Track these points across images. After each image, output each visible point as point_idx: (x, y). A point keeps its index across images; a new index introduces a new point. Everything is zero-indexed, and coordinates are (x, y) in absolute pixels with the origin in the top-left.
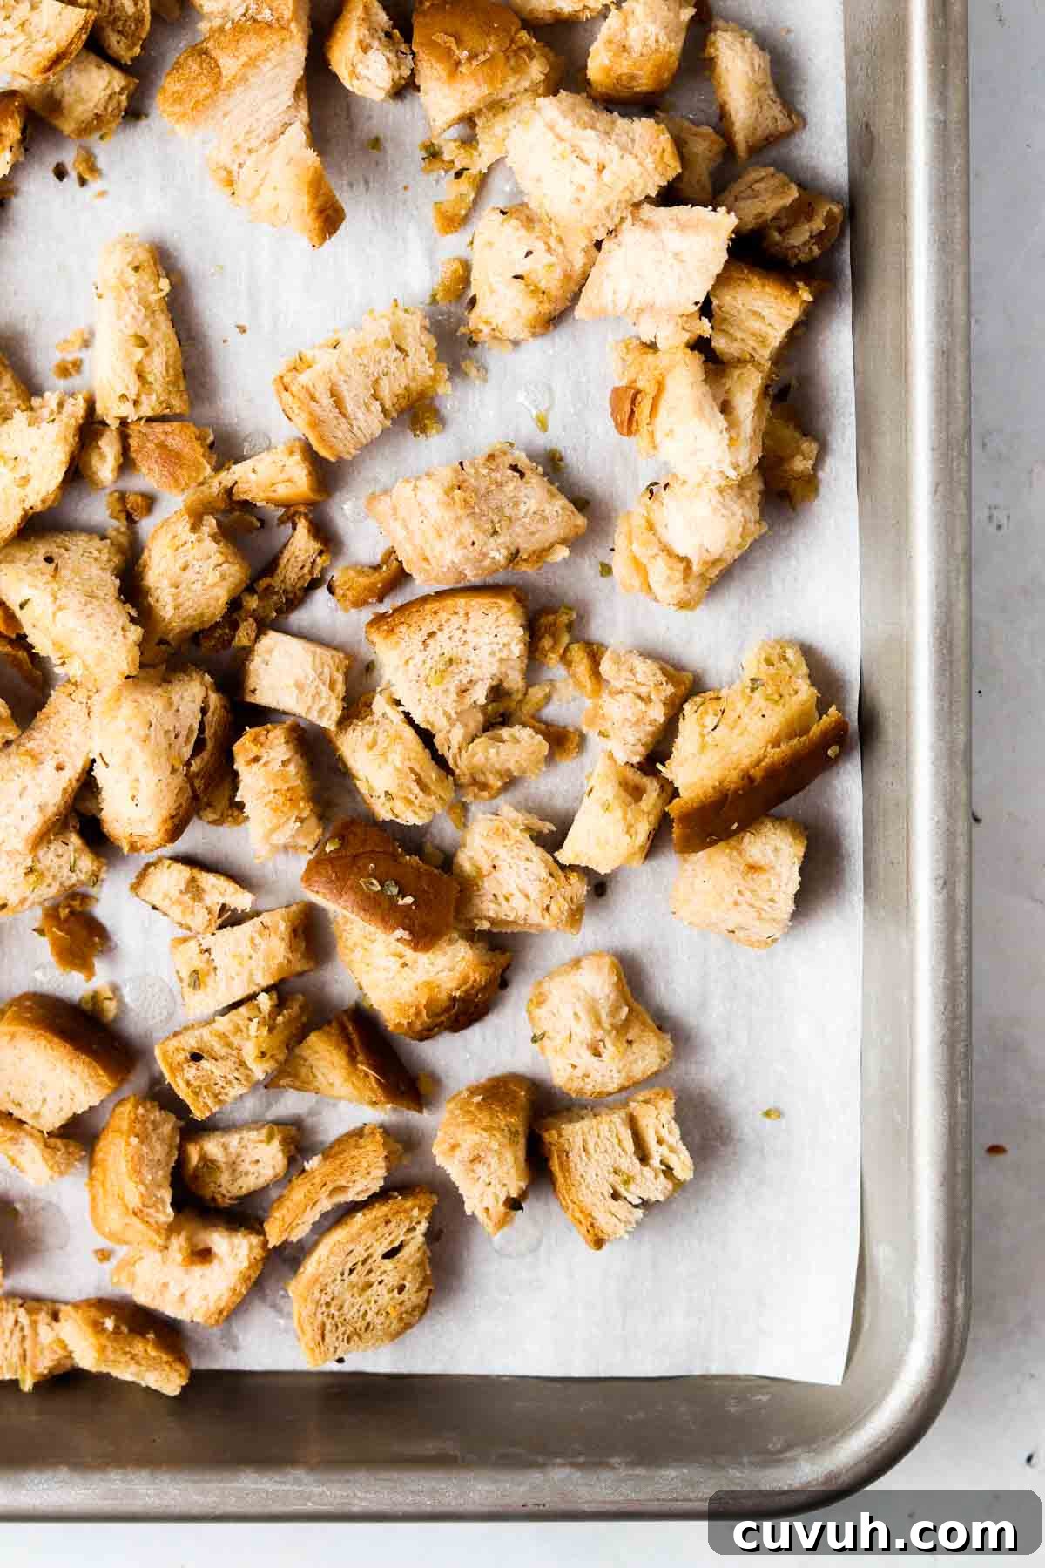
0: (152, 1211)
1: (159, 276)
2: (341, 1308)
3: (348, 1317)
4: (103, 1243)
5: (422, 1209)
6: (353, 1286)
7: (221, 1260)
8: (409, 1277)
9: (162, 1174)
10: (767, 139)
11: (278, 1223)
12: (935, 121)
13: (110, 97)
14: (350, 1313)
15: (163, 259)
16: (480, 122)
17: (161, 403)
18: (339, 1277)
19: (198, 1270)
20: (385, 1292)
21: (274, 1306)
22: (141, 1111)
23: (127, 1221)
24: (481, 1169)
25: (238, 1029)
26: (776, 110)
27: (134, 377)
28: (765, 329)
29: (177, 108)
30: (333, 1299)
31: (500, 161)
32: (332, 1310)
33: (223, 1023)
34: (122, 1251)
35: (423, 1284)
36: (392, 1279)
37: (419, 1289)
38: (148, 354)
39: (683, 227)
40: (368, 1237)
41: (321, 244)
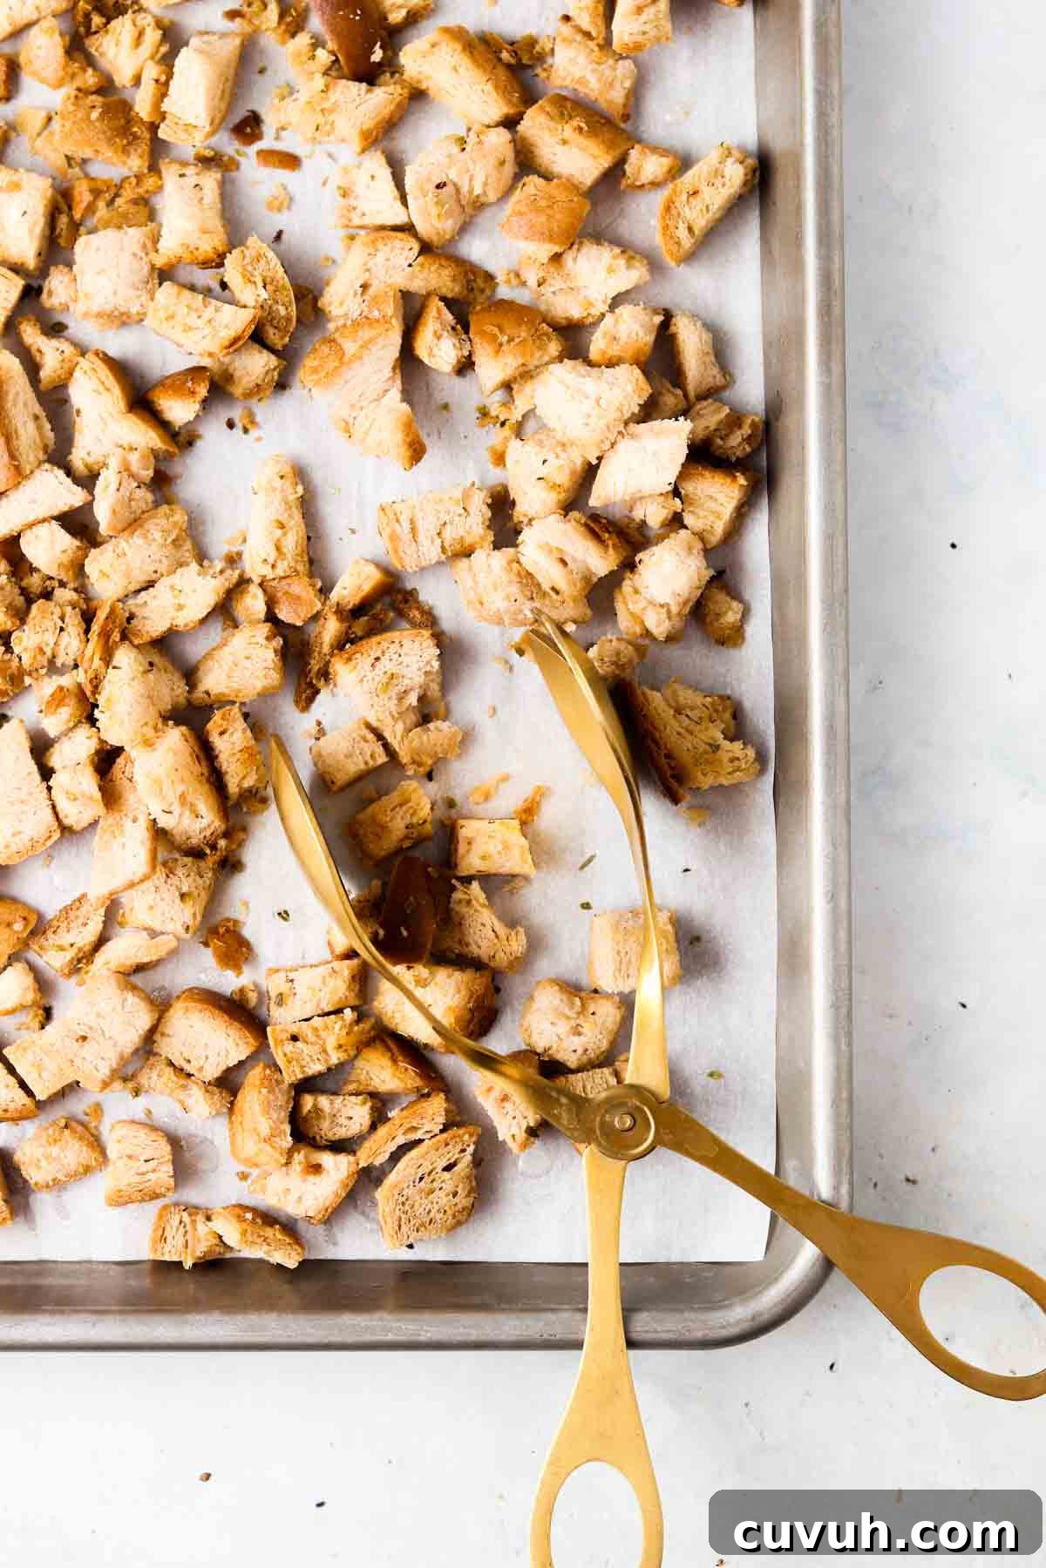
0: (277, 1139)
1: (296, 484)
2: (413, 1206)
3: (418, 1213)
4: (242, 1168)
5: (471, 1135)
6: (421, 1191)
7: (328, 1172)
8: (461, 1186)
9: (284, 1115)
10: (709, 390)
11: (367, 1151)
12: (822, 383)
13: (267, 373)
14: (419, 1211)
15: (300, 474)
16: (515, 387)
17: (291, 568)
18: (411, 1183)
19: (312, 1178)
20: (443, 1196)
21: (363, 1213)
22: (268, 1072)
23: (260, 1146)
24: (508, 1105)
25: (326, 1027)
26: (715, 371)
27: (273, 547)
28: (719, 509)
29: (315, 377)
30: (407, 1200)
31: (532, 411)
32: (407, 1208)
33: (317, 1021)
34: (255, 1172)
35: (469, 1193)
36: (448, 1187)
37: (468, 1195)
38: (285, 534)
39: (657, 434)
40: (433, 1155)
41: (410, 468)
